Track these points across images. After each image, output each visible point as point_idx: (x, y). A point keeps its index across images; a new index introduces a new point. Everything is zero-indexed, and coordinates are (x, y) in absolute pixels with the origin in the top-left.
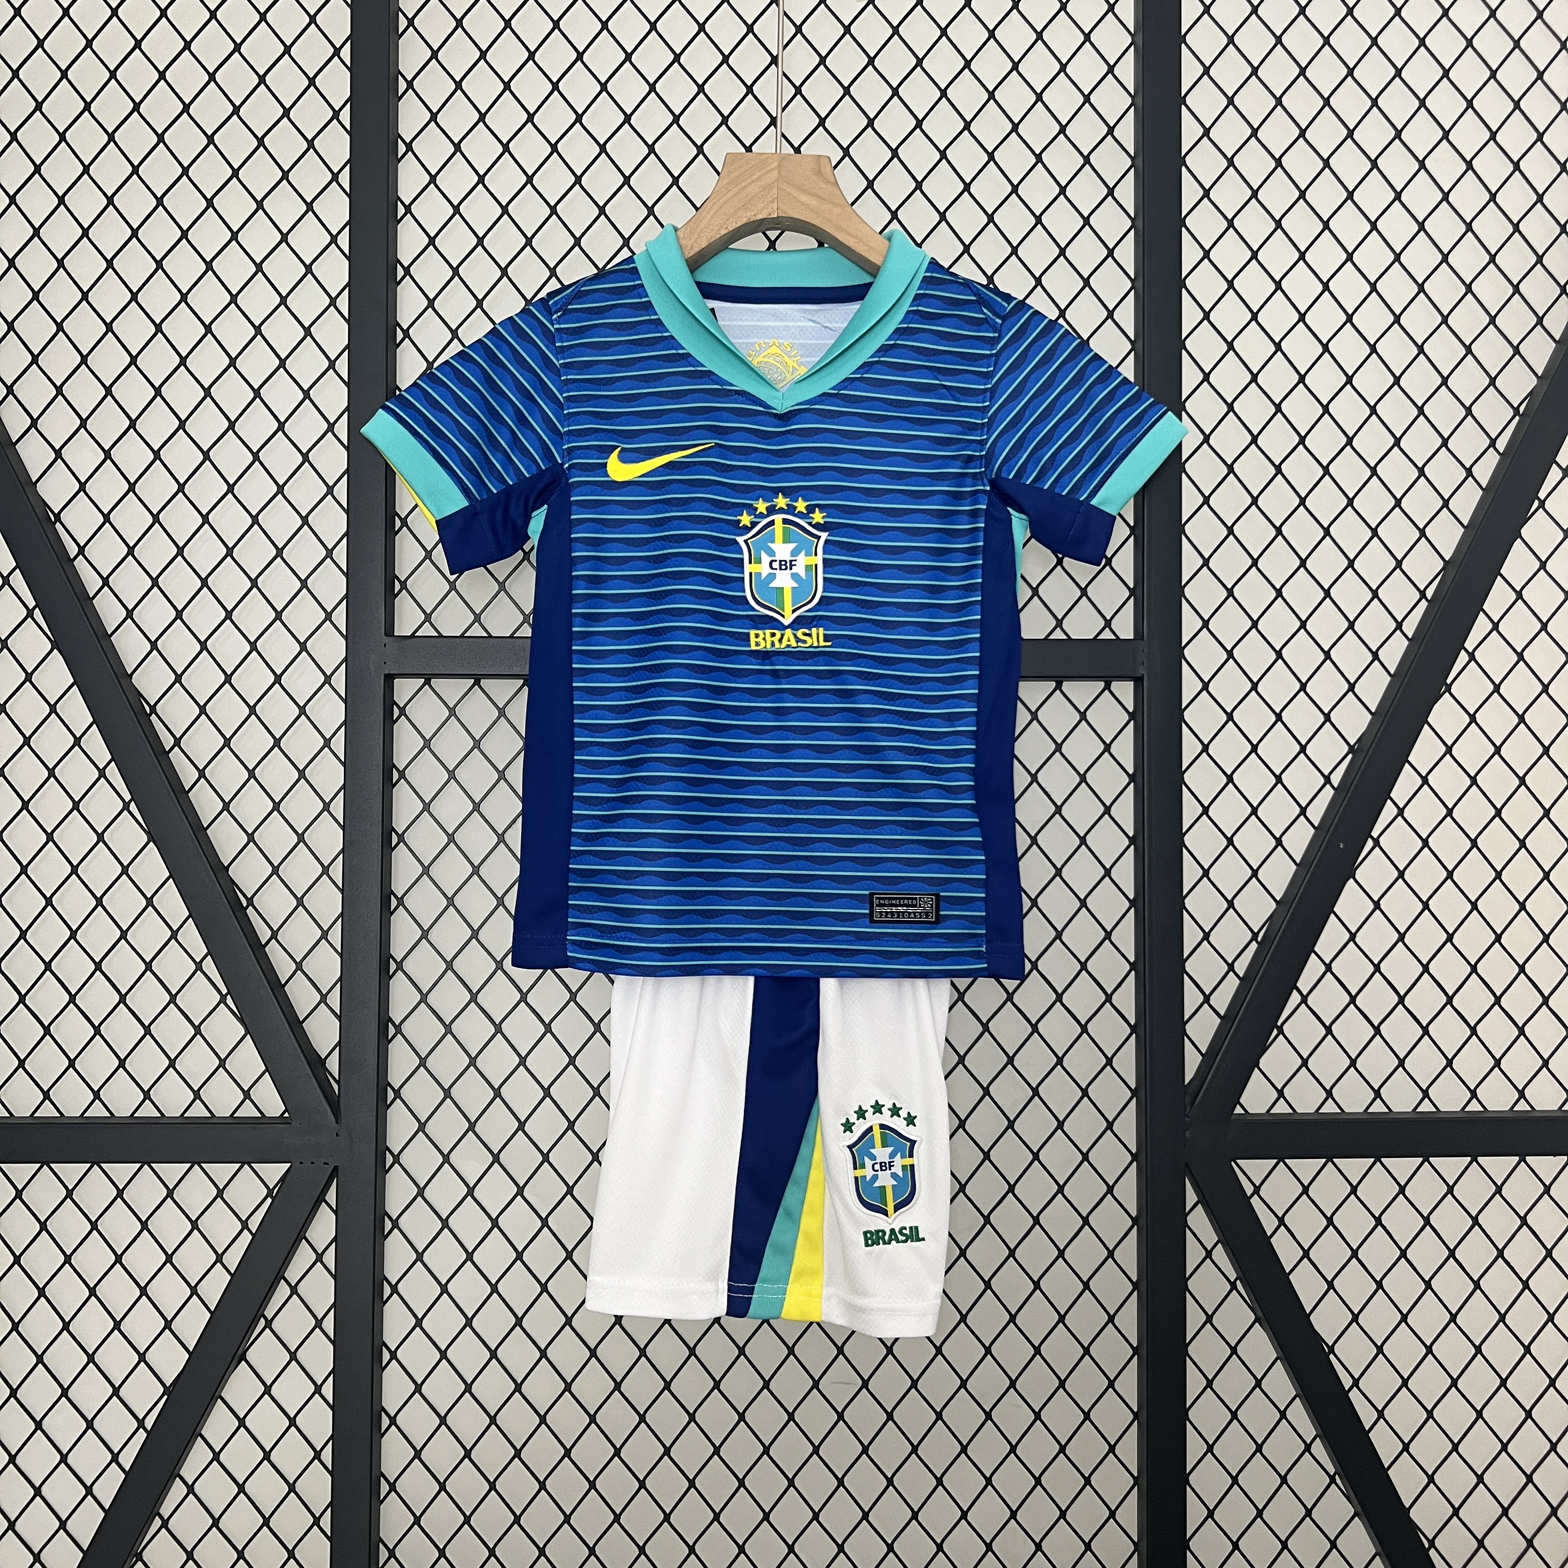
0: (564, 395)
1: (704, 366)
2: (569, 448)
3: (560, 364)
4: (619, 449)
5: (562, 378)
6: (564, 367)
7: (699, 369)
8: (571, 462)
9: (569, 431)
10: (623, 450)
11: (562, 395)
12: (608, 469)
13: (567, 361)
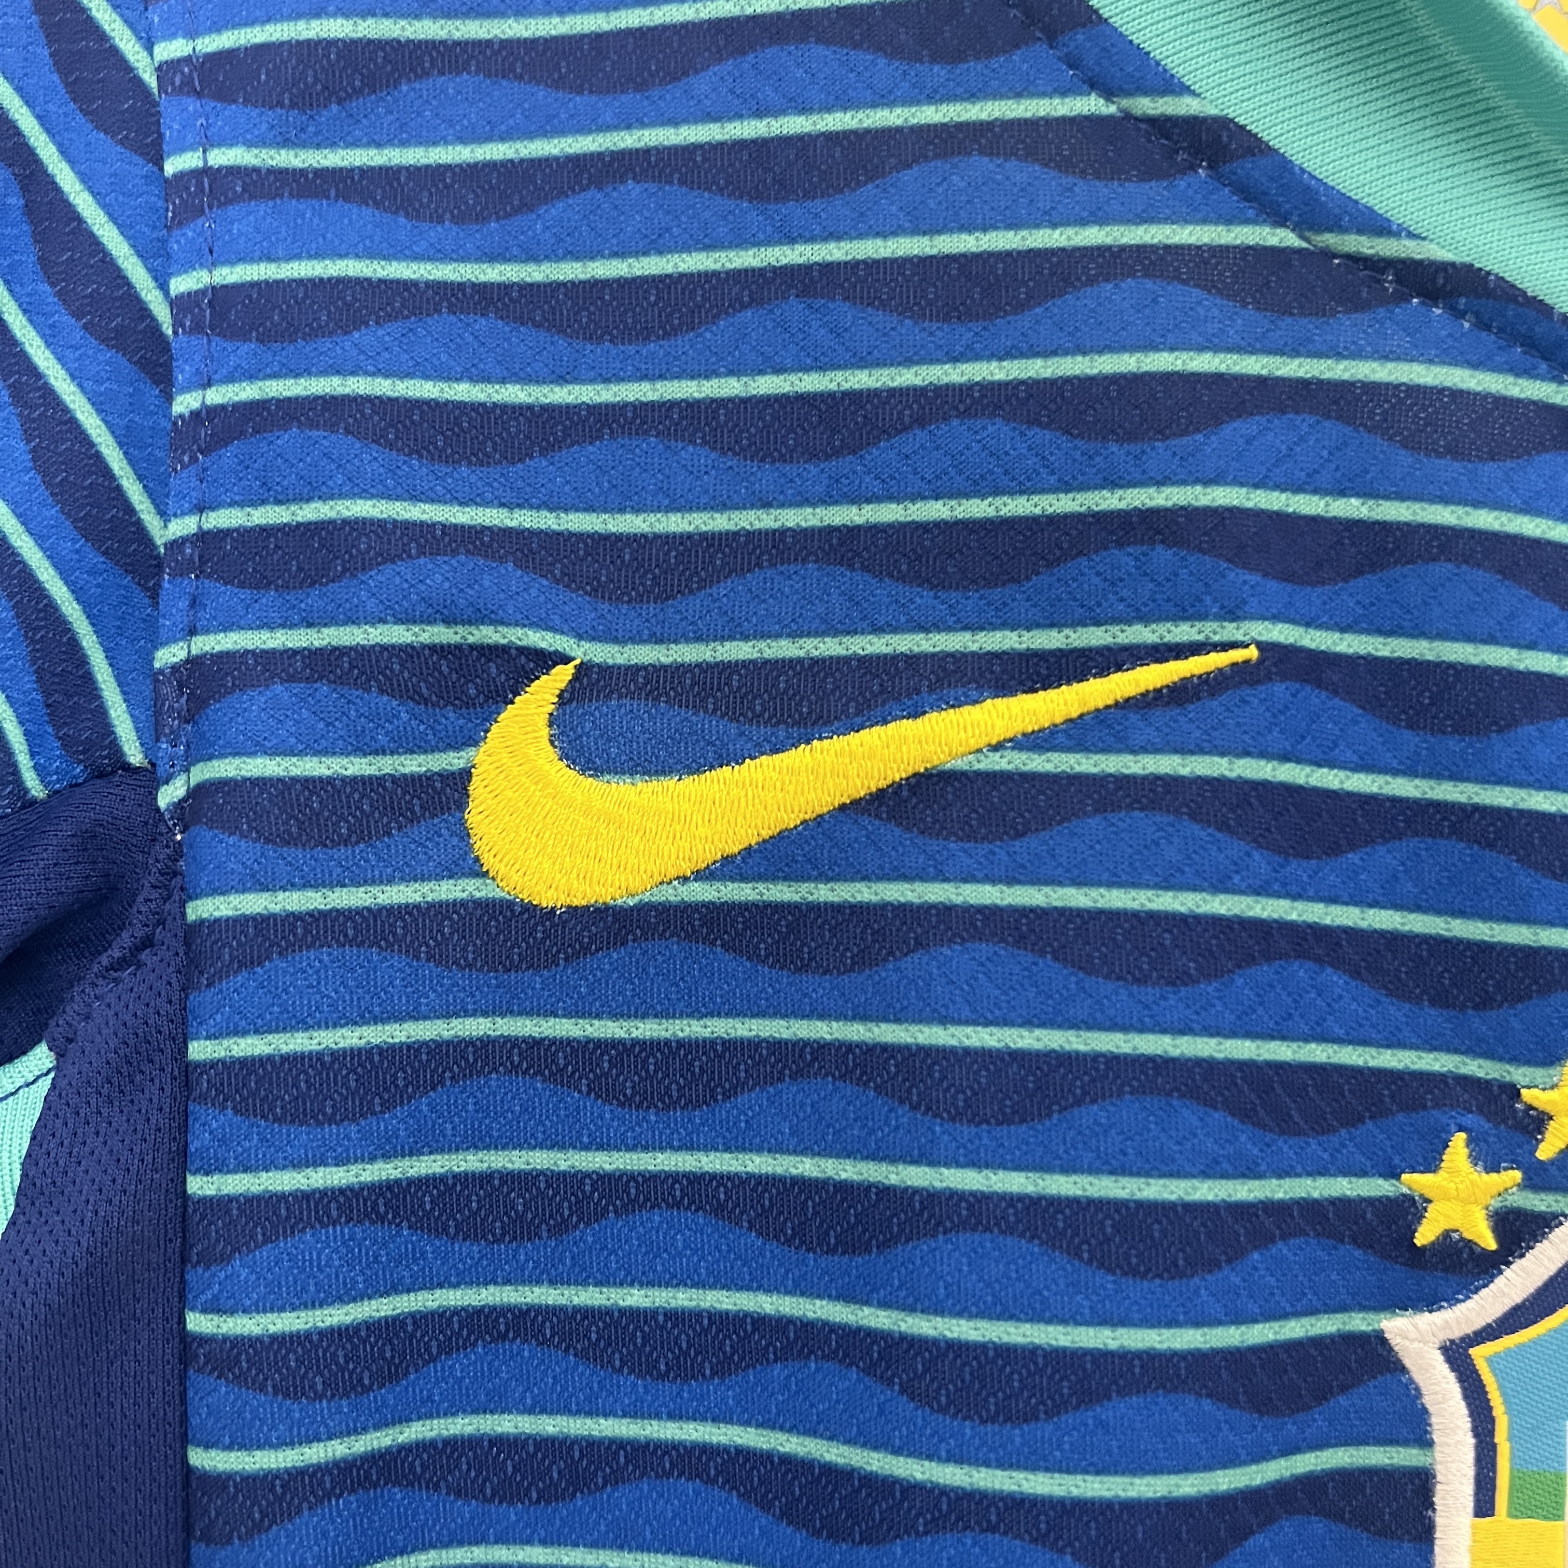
0: (181, 284)
1: (1184, 90)
2: (193, 662)
3: (165, 70)
4: (562, 675)
5: (172, 166)
6: (187, 89)
7: (1145, 105)
8: (203, 772)
9: (203, 537)
10: (584, 670)
11: (163, 287)
12: (474, 817)
13: (210, 44)
